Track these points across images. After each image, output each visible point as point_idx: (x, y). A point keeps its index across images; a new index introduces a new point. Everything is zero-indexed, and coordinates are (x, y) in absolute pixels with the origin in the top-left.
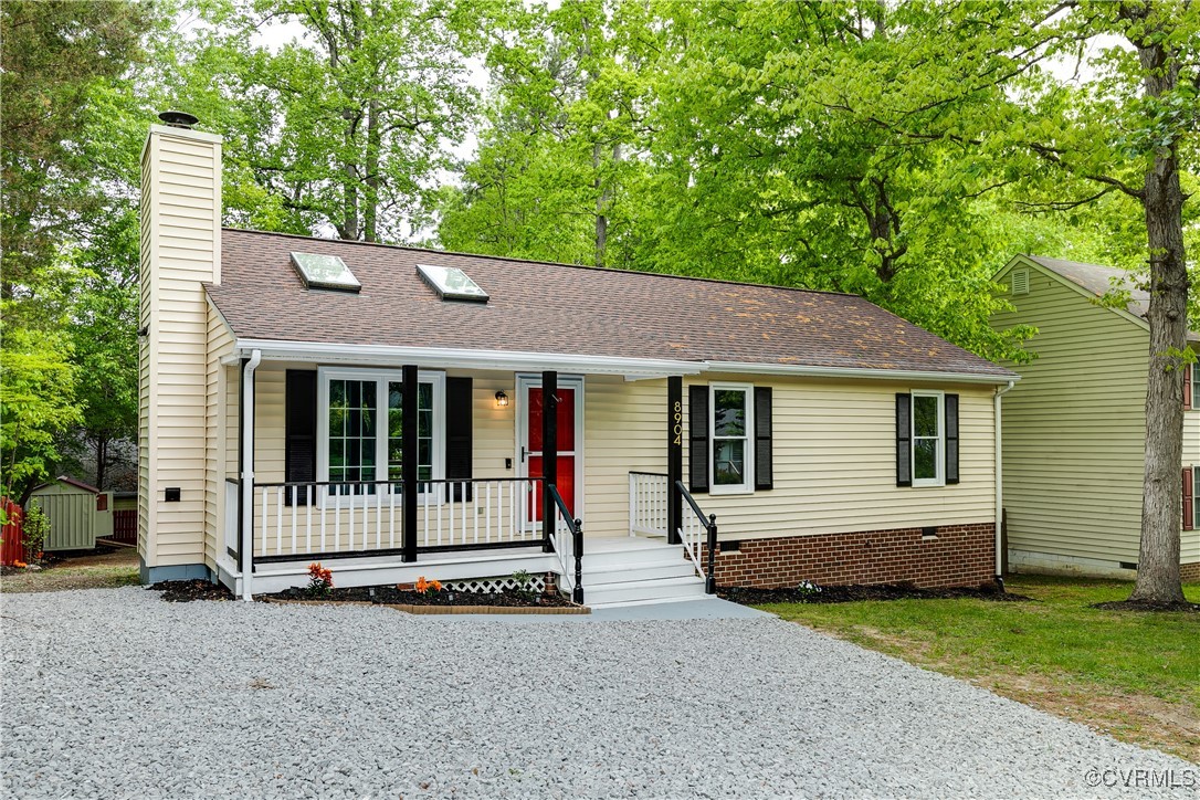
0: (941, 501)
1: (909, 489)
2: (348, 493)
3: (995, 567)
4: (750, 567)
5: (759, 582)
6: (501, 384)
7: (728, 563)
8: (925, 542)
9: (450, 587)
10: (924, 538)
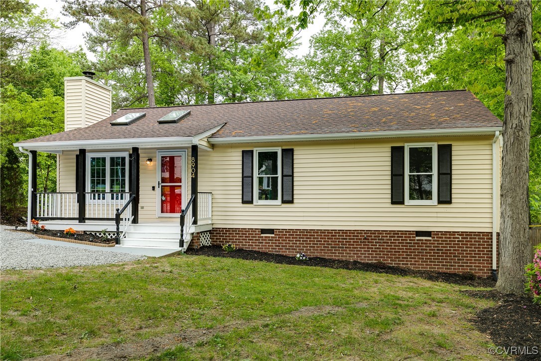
0: (435, 215)
1: (403, 206)
2: (94, 199)
3: (492, 264)
4: (280, 243)
5: (285, 252)
6: (150, 155)
7: (265, 240)
8: (417, 240)
9: (96, 234)
10: (417, 238)
